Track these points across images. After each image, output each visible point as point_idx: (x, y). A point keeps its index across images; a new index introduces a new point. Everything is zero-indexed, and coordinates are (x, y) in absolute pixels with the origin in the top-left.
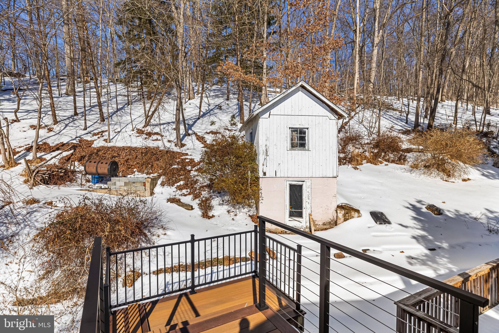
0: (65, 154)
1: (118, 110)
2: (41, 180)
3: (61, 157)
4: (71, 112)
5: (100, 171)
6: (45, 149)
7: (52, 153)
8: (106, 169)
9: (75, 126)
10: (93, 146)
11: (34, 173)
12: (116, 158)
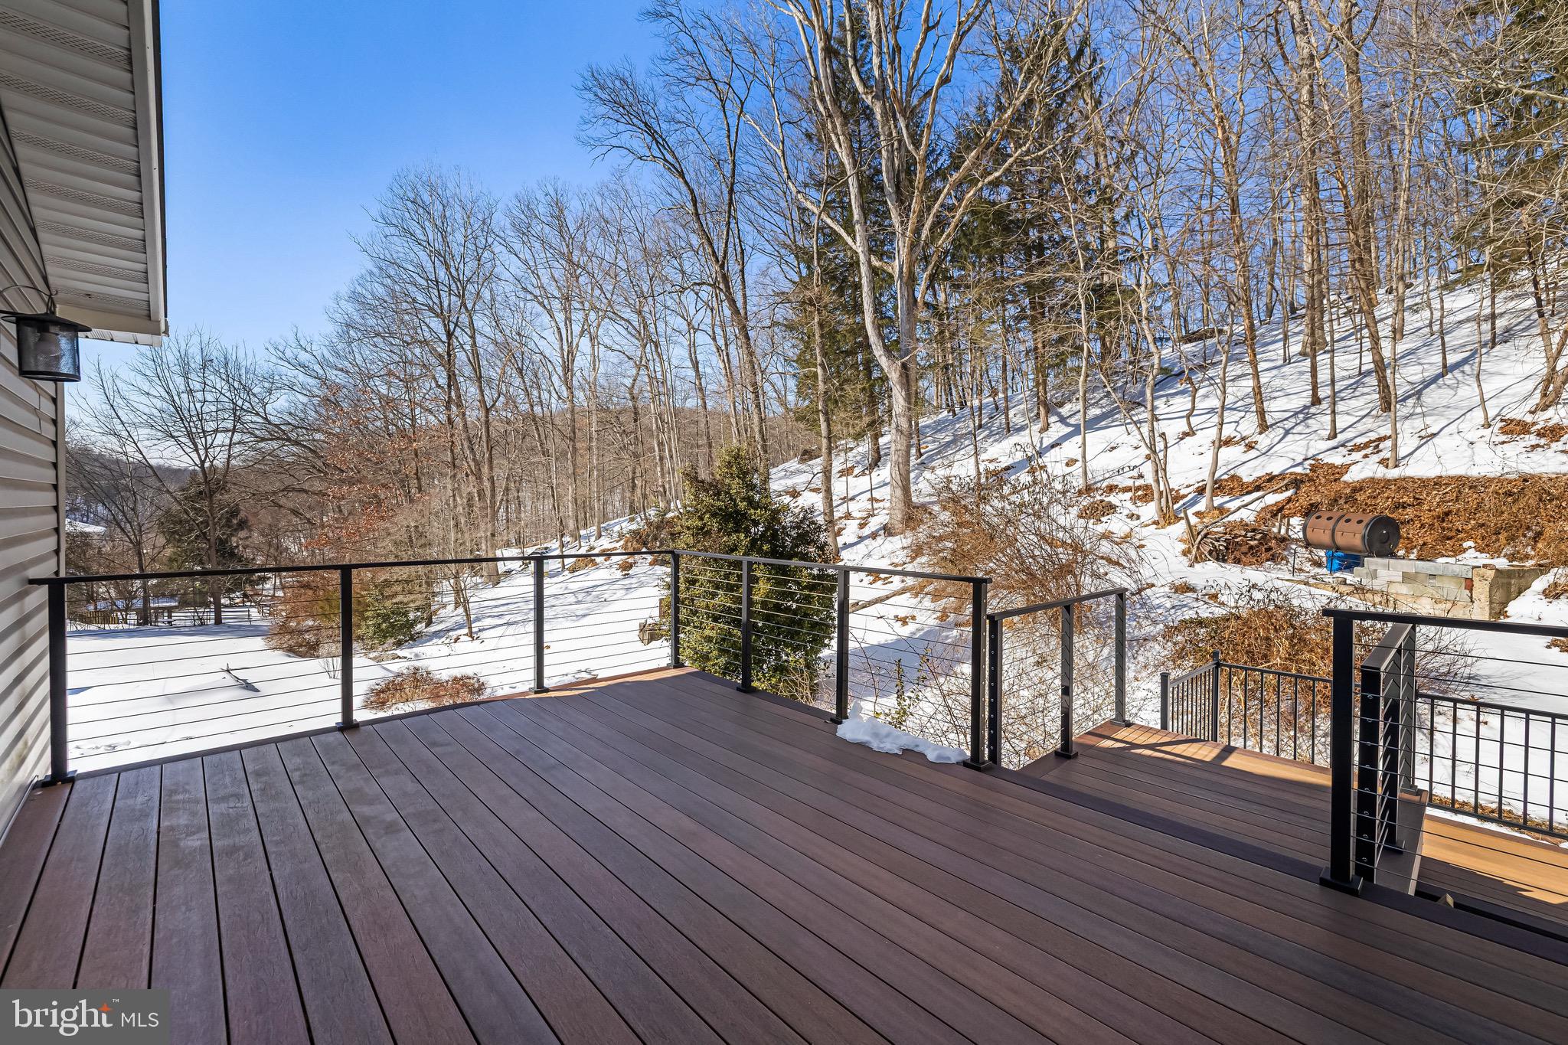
0: (1272, 499)
1: (1446, 369)
2: (1210, 552)
3: (1262, 505)
4: (1305, 399)
5: (1340, 540)
6: (1232, 489)
7: (1244, 498)
8: (1359, 537)
9: (1308, 431)
10: (1346, 478)
11: (1200, 537)
12: (1409, 510)
